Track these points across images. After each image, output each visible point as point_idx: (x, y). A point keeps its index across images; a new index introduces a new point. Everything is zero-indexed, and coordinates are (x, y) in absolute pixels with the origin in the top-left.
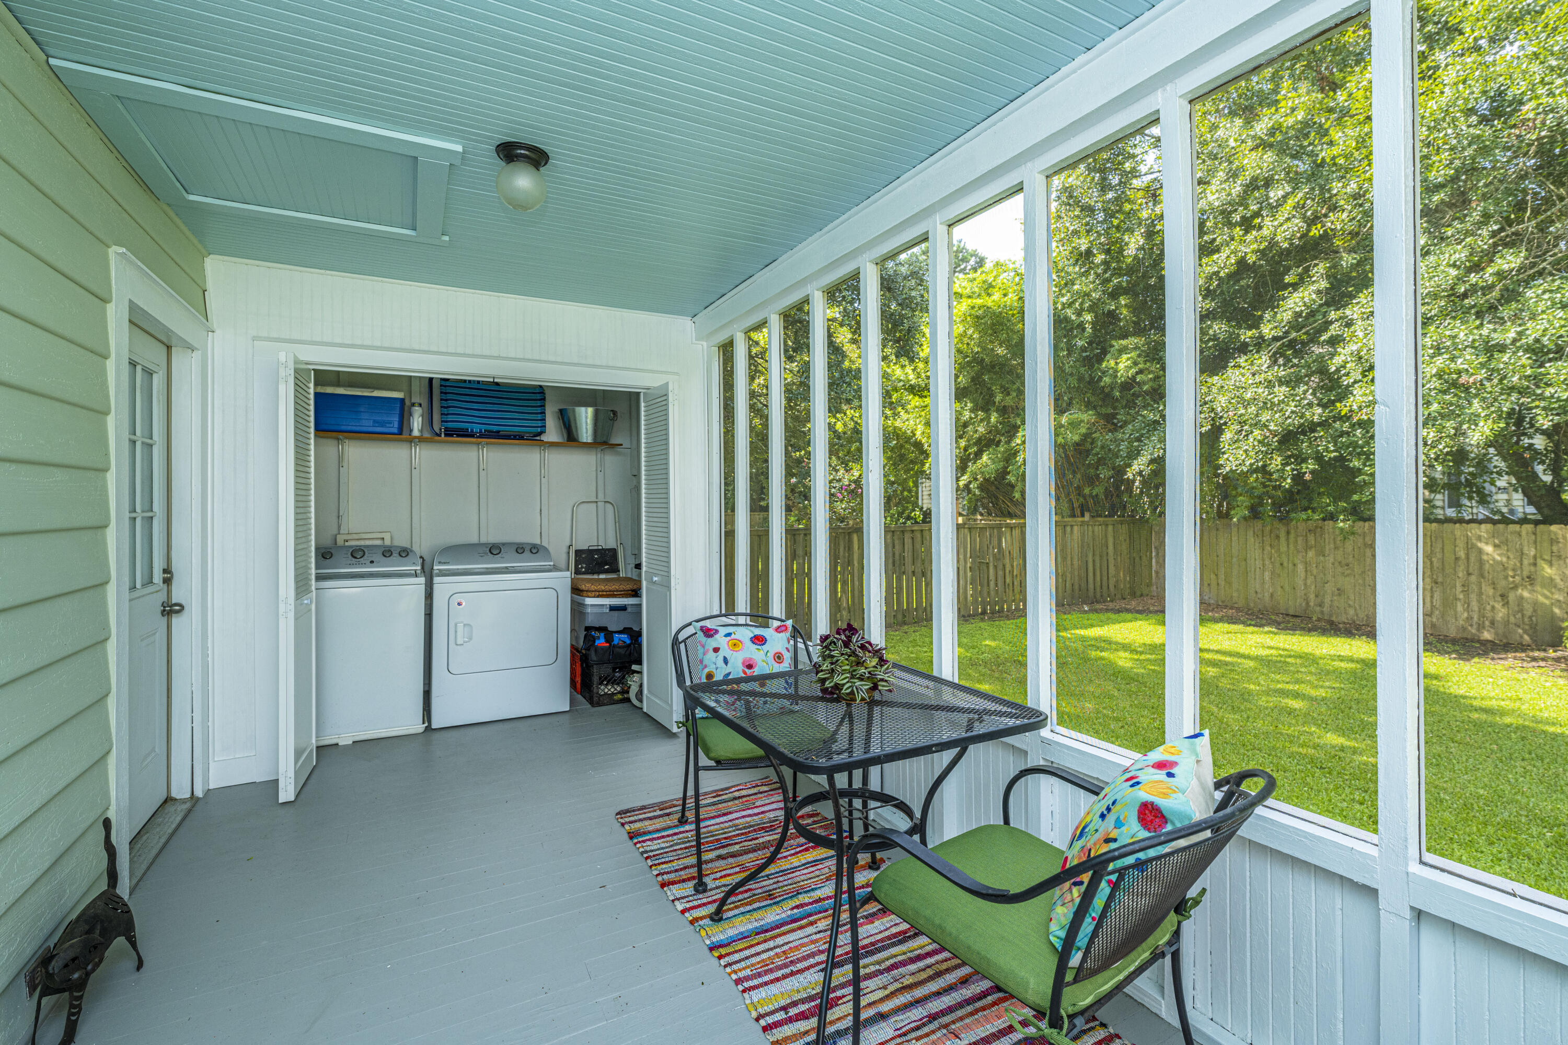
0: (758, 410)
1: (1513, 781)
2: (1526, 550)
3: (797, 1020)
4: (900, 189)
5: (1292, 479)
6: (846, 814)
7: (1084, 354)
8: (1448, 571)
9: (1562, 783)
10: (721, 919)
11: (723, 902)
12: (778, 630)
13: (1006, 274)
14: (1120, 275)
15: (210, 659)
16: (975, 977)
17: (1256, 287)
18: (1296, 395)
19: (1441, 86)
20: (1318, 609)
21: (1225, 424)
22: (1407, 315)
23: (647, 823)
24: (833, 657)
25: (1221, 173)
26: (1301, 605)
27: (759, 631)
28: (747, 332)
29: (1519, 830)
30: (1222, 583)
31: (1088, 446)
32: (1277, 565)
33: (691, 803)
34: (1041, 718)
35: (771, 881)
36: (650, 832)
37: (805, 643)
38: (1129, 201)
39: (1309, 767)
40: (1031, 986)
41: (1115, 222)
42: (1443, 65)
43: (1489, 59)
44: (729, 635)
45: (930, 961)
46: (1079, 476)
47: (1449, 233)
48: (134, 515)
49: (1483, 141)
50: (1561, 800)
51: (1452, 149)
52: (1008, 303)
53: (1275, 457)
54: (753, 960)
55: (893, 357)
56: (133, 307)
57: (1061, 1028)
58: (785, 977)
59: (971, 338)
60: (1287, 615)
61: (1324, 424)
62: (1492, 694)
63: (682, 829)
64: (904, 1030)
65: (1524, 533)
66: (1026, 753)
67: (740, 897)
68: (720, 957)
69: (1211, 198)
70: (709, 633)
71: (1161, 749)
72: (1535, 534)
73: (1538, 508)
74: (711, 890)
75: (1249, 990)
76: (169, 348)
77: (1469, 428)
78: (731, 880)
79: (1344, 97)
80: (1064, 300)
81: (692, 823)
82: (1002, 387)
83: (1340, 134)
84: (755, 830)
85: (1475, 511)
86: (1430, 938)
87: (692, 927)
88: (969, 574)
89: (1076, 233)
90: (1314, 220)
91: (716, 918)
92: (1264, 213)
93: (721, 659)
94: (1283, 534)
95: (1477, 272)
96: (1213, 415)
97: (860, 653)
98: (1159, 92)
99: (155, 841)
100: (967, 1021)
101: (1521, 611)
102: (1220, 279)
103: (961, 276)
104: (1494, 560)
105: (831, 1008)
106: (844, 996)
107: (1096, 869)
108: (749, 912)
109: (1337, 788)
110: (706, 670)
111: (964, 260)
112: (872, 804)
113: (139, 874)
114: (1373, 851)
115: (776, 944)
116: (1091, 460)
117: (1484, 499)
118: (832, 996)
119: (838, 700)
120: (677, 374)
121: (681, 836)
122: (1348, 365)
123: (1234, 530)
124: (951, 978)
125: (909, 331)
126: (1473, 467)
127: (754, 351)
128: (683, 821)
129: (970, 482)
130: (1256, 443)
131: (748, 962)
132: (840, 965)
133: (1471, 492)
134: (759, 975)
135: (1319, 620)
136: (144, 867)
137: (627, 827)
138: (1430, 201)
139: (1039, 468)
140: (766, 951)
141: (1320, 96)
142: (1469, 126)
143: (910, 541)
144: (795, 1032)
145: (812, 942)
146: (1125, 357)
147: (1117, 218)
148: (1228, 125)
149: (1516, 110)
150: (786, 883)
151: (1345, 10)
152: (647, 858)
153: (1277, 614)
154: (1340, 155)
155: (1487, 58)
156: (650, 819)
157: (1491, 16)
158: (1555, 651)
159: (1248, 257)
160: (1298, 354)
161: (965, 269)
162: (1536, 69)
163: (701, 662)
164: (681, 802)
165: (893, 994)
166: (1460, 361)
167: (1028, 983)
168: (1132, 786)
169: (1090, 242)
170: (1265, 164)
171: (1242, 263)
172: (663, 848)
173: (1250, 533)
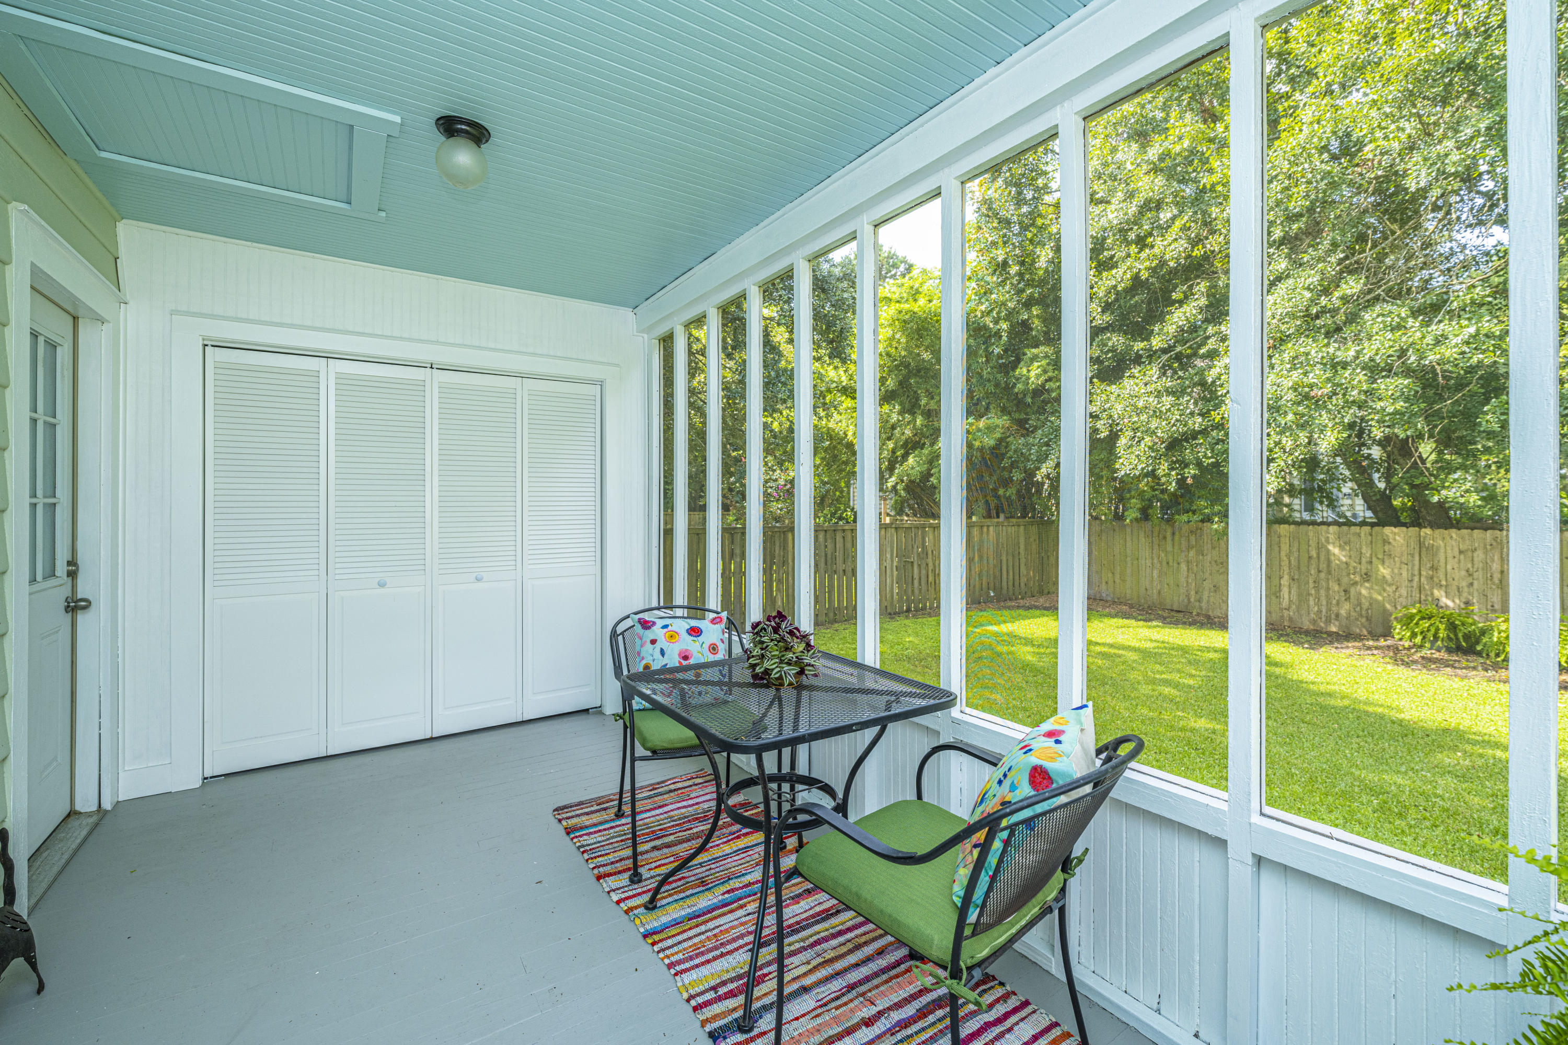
0: (697, 406)
1: (1349, 755)
2: (1364, 551)
3: (726, 998)
4: (831, 188)
5: (1177, 483)
6: (775, 797)
7: (1001, 361)
8: (1303, 569)
9: (1388, 756)
10: (655, 908)
11: (657, 891)
12: (713, 621)
13: (931, 281)
14: (1033, 286)
15: (120, 660)
16: (890, 948)
17: (1149, 303)
18: (1180, 404)
19: (1300, 124)
20: (1197, 604)
21: (1121, 430)
22: (1255, 321)
23: (584, 818)
24: (763, 642)
25: (1120, 194)
26: (1183, 601)
27: (694, 623)
28: (687, 326)
29: (1352, 799)
30: (1117, 581)
31: (1003, 450)
32: (1164, 563)
33: (627, 797)
34: (952, 698)
35: (704, 869)
36: (586, 827)
37: (739, 636)
38: (1040, 215)
39: (1186, 748)
40: (936, 943)
41: (1029, 235)
42: (1301, 105)
43: (1340, 102)
44: (665, 627)
45: (849, 935)
46: (995, 478)
47: (1305, 260)
48: (34, 500)
49: (1332, 177)
50: (1386, 771)
51: (1309, 182)
52: (933, 310)
53: (1163, 462)
54: (685, 945)
55: (827, 358)
56: (36, 271)
57: (961, 979)
58: (715, 959)
59: (899, 342)
60: (1172, 610)
61: (1204, 432)
62: (1335, 680)
63: (618, 823)
64: (825, 1000)
65: (1362, 535)
66: (938, 733)
67: (674, 885)
68: (653, 944)
69: (1111, 216)
70: (646, 625)
71: (1052, 720)
72: (1371, 535)
73: (1375, 512)
74: (646, 880)
75: (1124, 942)
76: (75, 319)
77: (1319, 437)
78: (663, 870)
79: (1222, 130)
80: (983, 308)
81: (628, 816)
82: (927, 391)
83: (1218, 163)
84: (689, 821)
85: (1325, 514)
86: (1269, 882)
87: (627, 917)
88: (895, 573)
89: (994, 244)
90: (1197, 241)
91: (650, 906)
92: (1155, 233)
93: (658, 651)
94: (1169, 534)
95: (1327, 296)
96: (1110, 422)
97: (788, 638)
98: (1058, 107)
99: (56, 858)
100: (882, 988)
101: (1360, 604)
102: (1117, 293)
103: (891, 281)
104: (1339, 560)
105: (757, 985)
106: (770, 973)
107: (991, 825)
108: (682, 899)
109: (1209, 766)
110: (644, 662)
111: (894, 266)
112: (799, 787)
113: (39, 892)
114: (1224, 807)
115: (707, 928)
116: (1006, 463)
117: (1332, 503)
118: (759, 973)
119: (767, 686)
120: (617, 365)
121: (617, 829)
122: (1222, 377)
123: (1128, 530)
124: (868, 950)
125: (841, 331)
126: (1324, 474)
127: (695, 347)
128: (619, 815)
129: (897, 483)
130: (1147, 449)
131: (680, 947)
132: (767, 944)
133: (1322, 497)
134: (691, 958)
135: (1198, 614)
136: (44, 885)
137: (564, 823)
138: (1290, 228)
139: (953, 461)
140: (697, 936)
141: (1203, 127)
142: (1322, 162)
143: (842, 540)
144: (723, 1009)
145: (742, 924)
146: (1036, 364)
147: (1030, 231)
148: (1126, 149)
149: (1360, 150)
150: (717, 870)
151: (1210, 43)
152: (583, 852)
153: (1163, 610)
154: (1219, 183)
155: (1338, 101)
156: (587, 814)
157: (1340, 64)
158: (1385, 640)
159: (1142, 273)
160: (1183, 367)
161: (895, 275)
162: (1374, 115)
163: (639, 654)
164: (617, 797)
165: (816, 968)
166: (1311, 375)
167: (932, 940)
168: (1025, 753)
169: (1006, 253)
170: (1157, 188)
171: (1136, 278)
172: (599, 842)
173: (1142, 535)
